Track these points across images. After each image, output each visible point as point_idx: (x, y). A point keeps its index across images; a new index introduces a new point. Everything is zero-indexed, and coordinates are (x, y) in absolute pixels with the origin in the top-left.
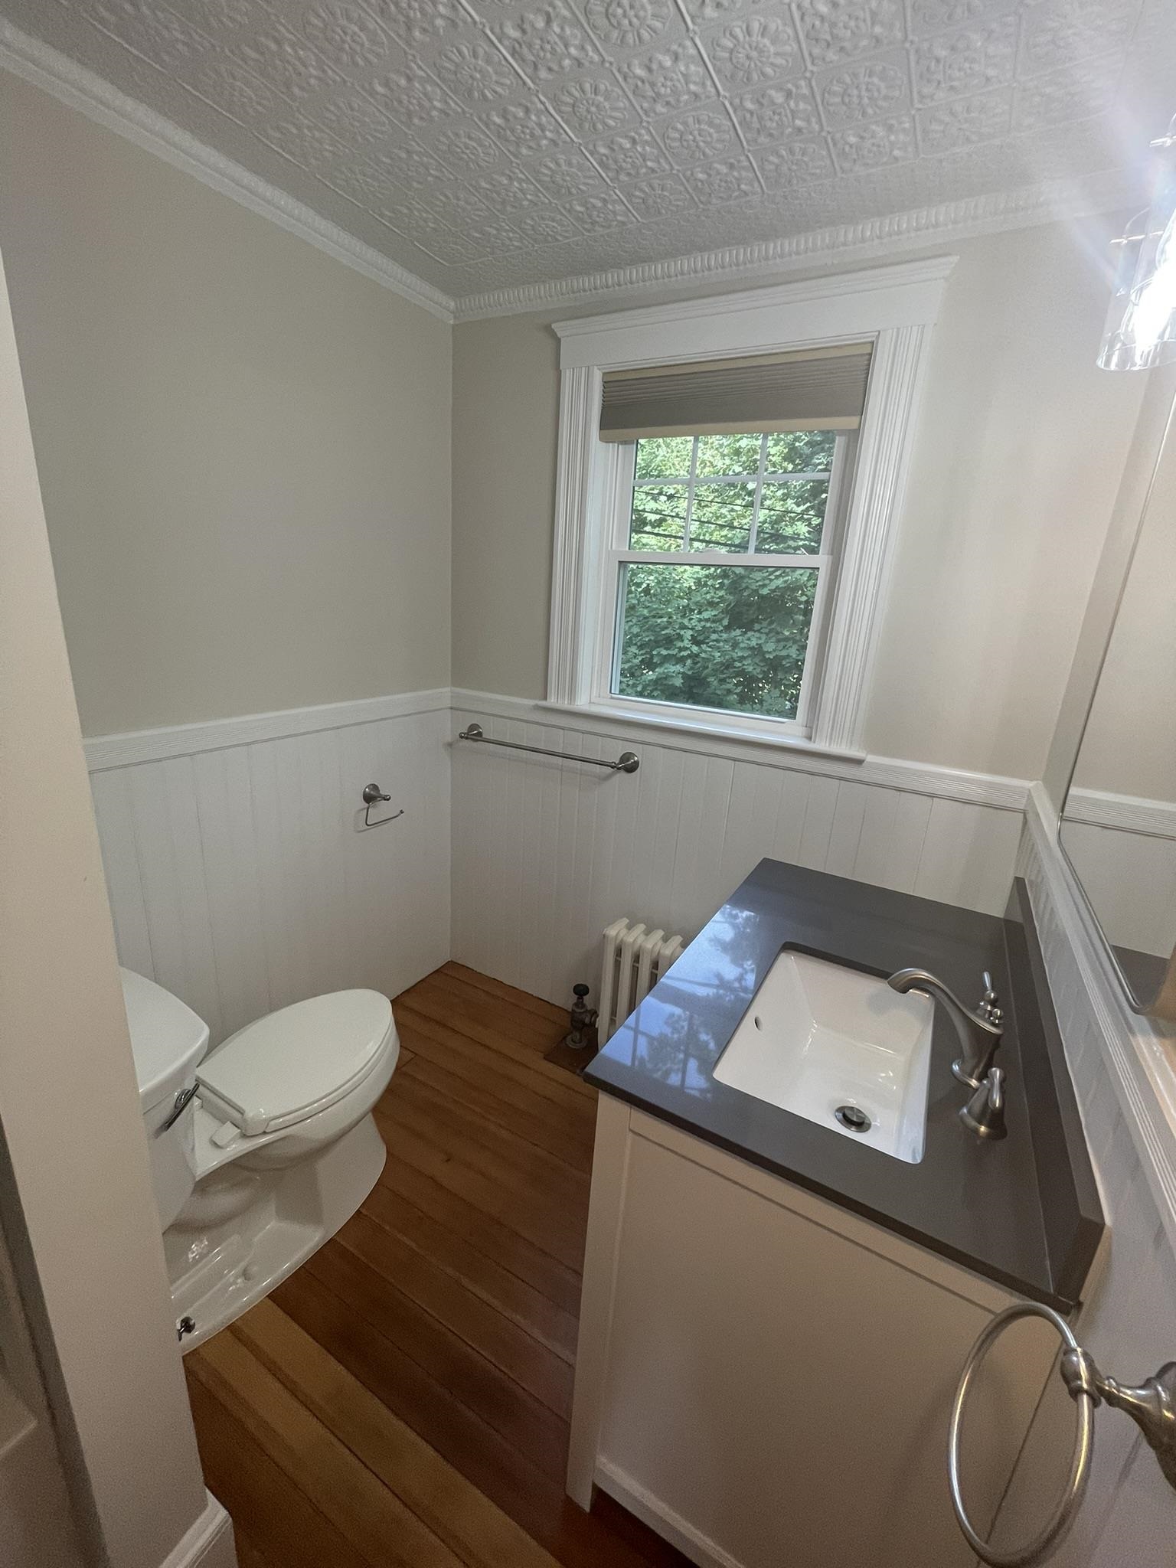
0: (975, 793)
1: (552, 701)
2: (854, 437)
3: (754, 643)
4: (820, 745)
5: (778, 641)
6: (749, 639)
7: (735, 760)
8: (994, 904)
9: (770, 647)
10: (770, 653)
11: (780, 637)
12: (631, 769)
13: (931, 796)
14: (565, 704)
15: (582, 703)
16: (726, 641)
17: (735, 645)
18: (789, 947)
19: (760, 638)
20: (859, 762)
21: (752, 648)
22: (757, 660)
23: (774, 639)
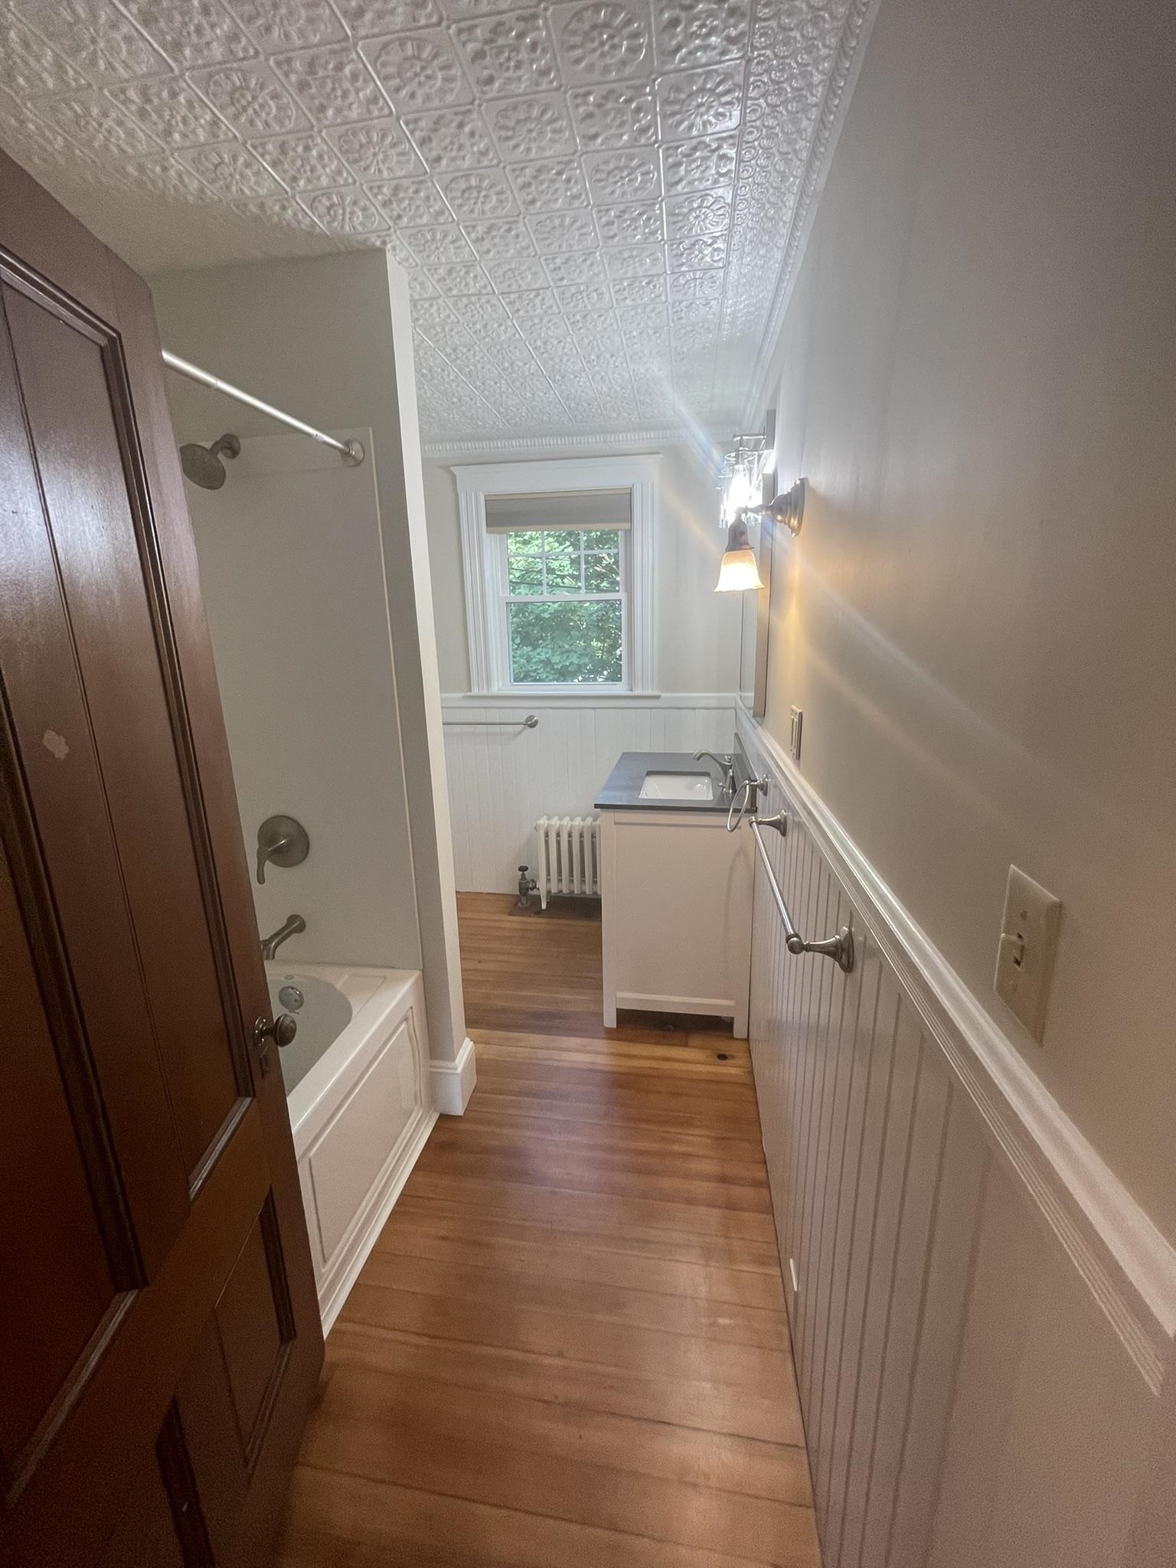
0: (713, 703)
1: (475, 691)
2: (629, 533)
3: (543, 657)
4: (638, 692)
5: (562, 653)
6: (539, 654)
7: (593, 708)
8: (729, 749)
9: (556, 659)
10: (557, 664)
11: (563, 650)
12: (533, 726)
13: (694, 709)
14: (485, 693)
15: (495, 690)
16: (520, 656)
17: (529, 660)
18: (649, 773)
19: (547, 653)
20: (658, 697)
21: (542, 661)
22: (548, 669)
23: (558, 653)
